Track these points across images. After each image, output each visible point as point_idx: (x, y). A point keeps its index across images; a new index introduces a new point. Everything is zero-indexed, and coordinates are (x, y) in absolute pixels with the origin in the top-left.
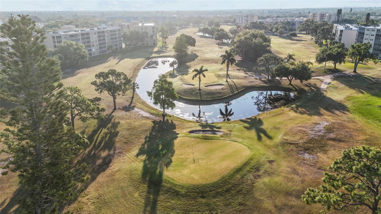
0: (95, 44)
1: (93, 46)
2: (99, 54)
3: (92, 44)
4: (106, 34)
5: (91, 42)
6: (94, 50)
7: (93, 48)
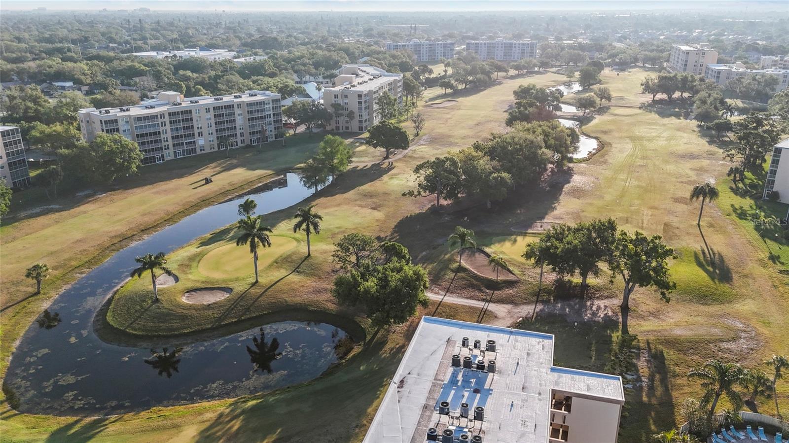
0: (205, 131)
1: (200, 134)
2: (216, 149)
3: (196, 131)
4: (237, 111)
5: (195, 128)
6: (201, 142)
7: (201, 138)
